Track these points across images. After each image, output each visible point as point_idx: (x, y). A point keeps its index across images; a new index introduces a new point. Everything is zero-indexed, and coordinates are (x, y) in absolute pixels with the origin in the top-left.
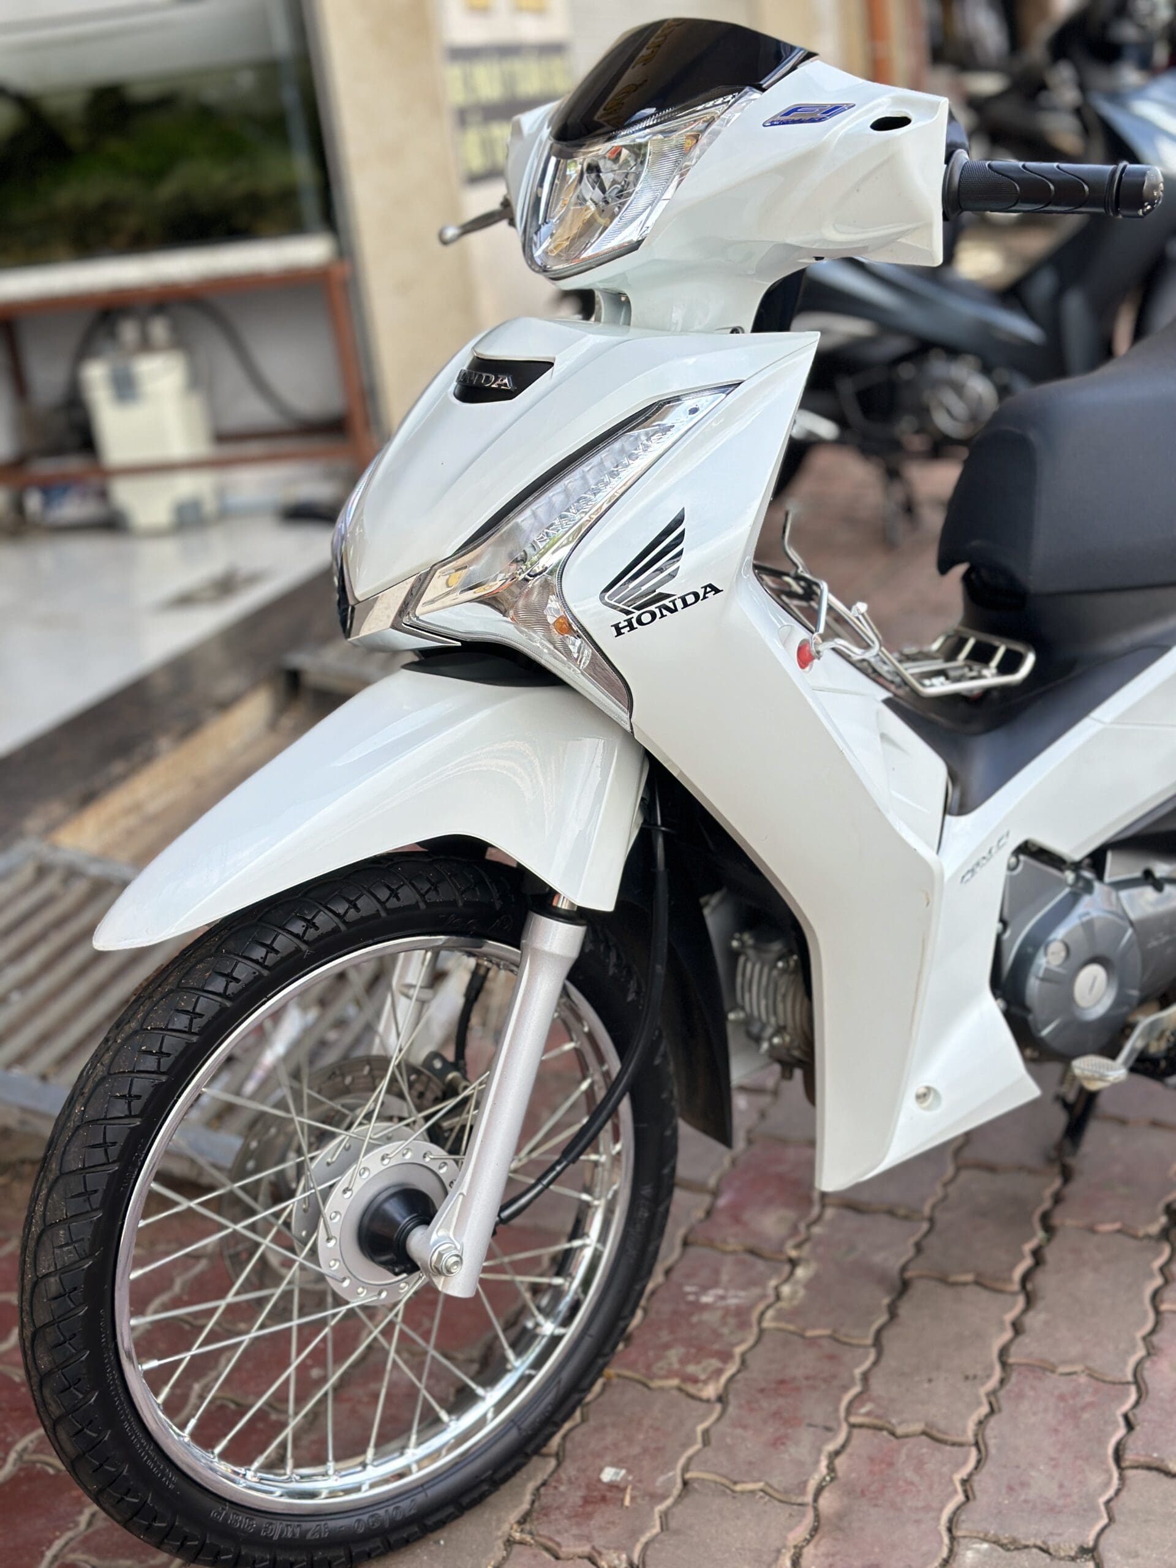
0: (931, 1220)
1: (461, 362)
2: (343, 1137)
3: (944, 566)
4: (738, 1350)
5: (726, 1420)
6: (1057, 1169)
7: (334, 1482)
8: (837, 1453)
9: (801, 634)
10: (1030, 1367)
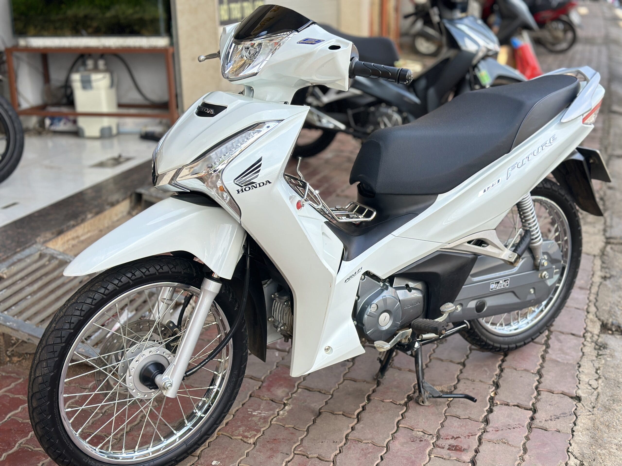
0: (332, 395)
1: (199, 103)
2: (138, 344)
3: (352, 181)
4: (262, 429)
5: (255, 450)
6: (376, 382)
7: (124, 455)
8: (289, 462)
9: (298, 198)
10: (355, 441)
